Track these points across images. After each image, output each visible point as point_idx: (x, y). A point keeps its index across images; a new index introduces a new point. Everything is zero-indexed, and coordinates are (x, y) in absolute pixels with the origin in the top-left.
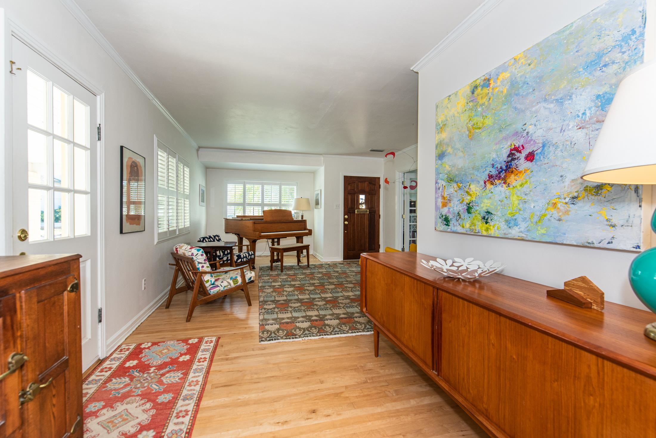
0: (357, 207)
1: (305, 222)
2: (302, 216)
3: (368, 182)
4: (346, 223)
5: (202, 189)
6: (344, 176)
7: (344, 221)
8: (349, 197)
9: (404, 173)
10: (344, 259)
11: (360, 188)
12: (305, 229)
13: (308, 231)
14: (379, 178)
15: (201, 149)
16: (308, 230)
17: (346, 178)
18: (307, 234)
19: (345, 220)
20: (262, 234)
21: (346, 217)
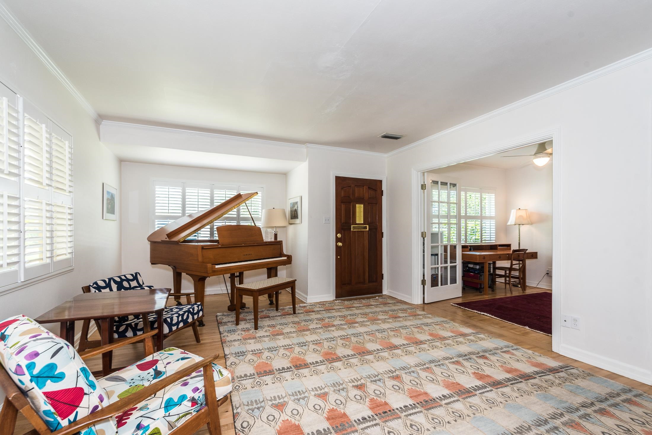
0: (352, 222)
1: (280, 243)
2: (276, 236)
3: (367, 187)
4: (340, 244)
5: (108, 192)
6: (336, 177)
7: (337, 242)
8: (343, 206)
9: (424, 173)
10: (336, 298)
11: (356, 195)
12: (281, 255)
13: (286, 258)
14: (381, 182)
15: (104, 122)
16: (285, 256)
17: (339, 179)
18: (284, 263)
19: (338, 240)
20: (217, 267)
21: (339, 235)
